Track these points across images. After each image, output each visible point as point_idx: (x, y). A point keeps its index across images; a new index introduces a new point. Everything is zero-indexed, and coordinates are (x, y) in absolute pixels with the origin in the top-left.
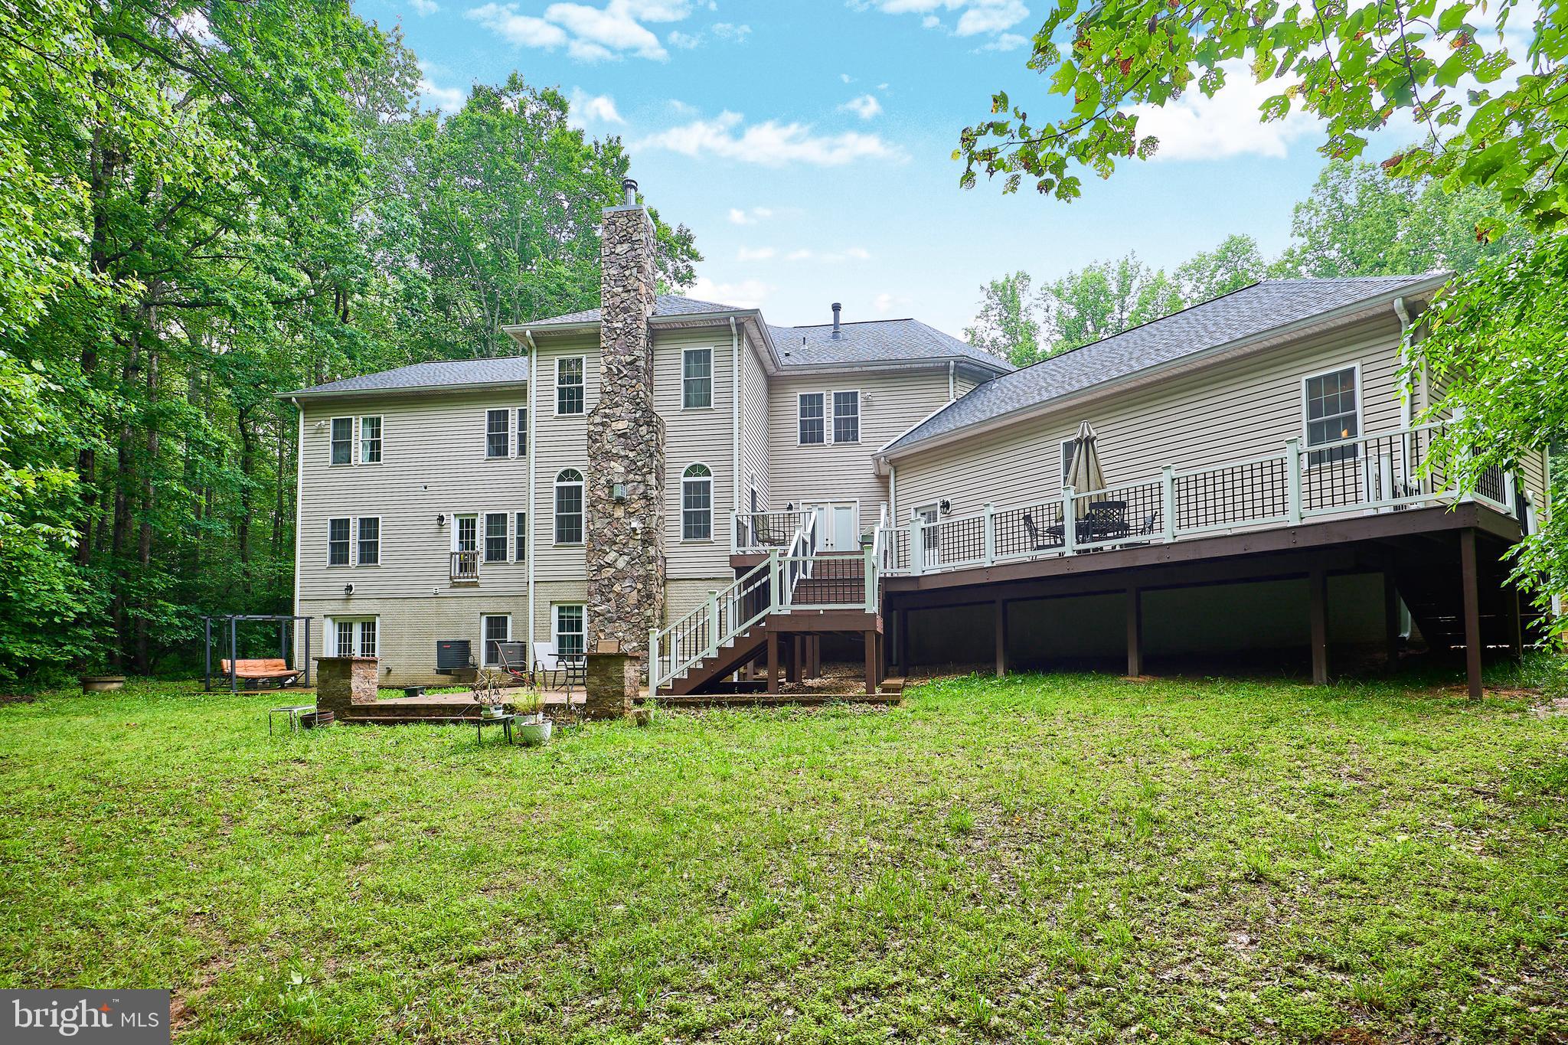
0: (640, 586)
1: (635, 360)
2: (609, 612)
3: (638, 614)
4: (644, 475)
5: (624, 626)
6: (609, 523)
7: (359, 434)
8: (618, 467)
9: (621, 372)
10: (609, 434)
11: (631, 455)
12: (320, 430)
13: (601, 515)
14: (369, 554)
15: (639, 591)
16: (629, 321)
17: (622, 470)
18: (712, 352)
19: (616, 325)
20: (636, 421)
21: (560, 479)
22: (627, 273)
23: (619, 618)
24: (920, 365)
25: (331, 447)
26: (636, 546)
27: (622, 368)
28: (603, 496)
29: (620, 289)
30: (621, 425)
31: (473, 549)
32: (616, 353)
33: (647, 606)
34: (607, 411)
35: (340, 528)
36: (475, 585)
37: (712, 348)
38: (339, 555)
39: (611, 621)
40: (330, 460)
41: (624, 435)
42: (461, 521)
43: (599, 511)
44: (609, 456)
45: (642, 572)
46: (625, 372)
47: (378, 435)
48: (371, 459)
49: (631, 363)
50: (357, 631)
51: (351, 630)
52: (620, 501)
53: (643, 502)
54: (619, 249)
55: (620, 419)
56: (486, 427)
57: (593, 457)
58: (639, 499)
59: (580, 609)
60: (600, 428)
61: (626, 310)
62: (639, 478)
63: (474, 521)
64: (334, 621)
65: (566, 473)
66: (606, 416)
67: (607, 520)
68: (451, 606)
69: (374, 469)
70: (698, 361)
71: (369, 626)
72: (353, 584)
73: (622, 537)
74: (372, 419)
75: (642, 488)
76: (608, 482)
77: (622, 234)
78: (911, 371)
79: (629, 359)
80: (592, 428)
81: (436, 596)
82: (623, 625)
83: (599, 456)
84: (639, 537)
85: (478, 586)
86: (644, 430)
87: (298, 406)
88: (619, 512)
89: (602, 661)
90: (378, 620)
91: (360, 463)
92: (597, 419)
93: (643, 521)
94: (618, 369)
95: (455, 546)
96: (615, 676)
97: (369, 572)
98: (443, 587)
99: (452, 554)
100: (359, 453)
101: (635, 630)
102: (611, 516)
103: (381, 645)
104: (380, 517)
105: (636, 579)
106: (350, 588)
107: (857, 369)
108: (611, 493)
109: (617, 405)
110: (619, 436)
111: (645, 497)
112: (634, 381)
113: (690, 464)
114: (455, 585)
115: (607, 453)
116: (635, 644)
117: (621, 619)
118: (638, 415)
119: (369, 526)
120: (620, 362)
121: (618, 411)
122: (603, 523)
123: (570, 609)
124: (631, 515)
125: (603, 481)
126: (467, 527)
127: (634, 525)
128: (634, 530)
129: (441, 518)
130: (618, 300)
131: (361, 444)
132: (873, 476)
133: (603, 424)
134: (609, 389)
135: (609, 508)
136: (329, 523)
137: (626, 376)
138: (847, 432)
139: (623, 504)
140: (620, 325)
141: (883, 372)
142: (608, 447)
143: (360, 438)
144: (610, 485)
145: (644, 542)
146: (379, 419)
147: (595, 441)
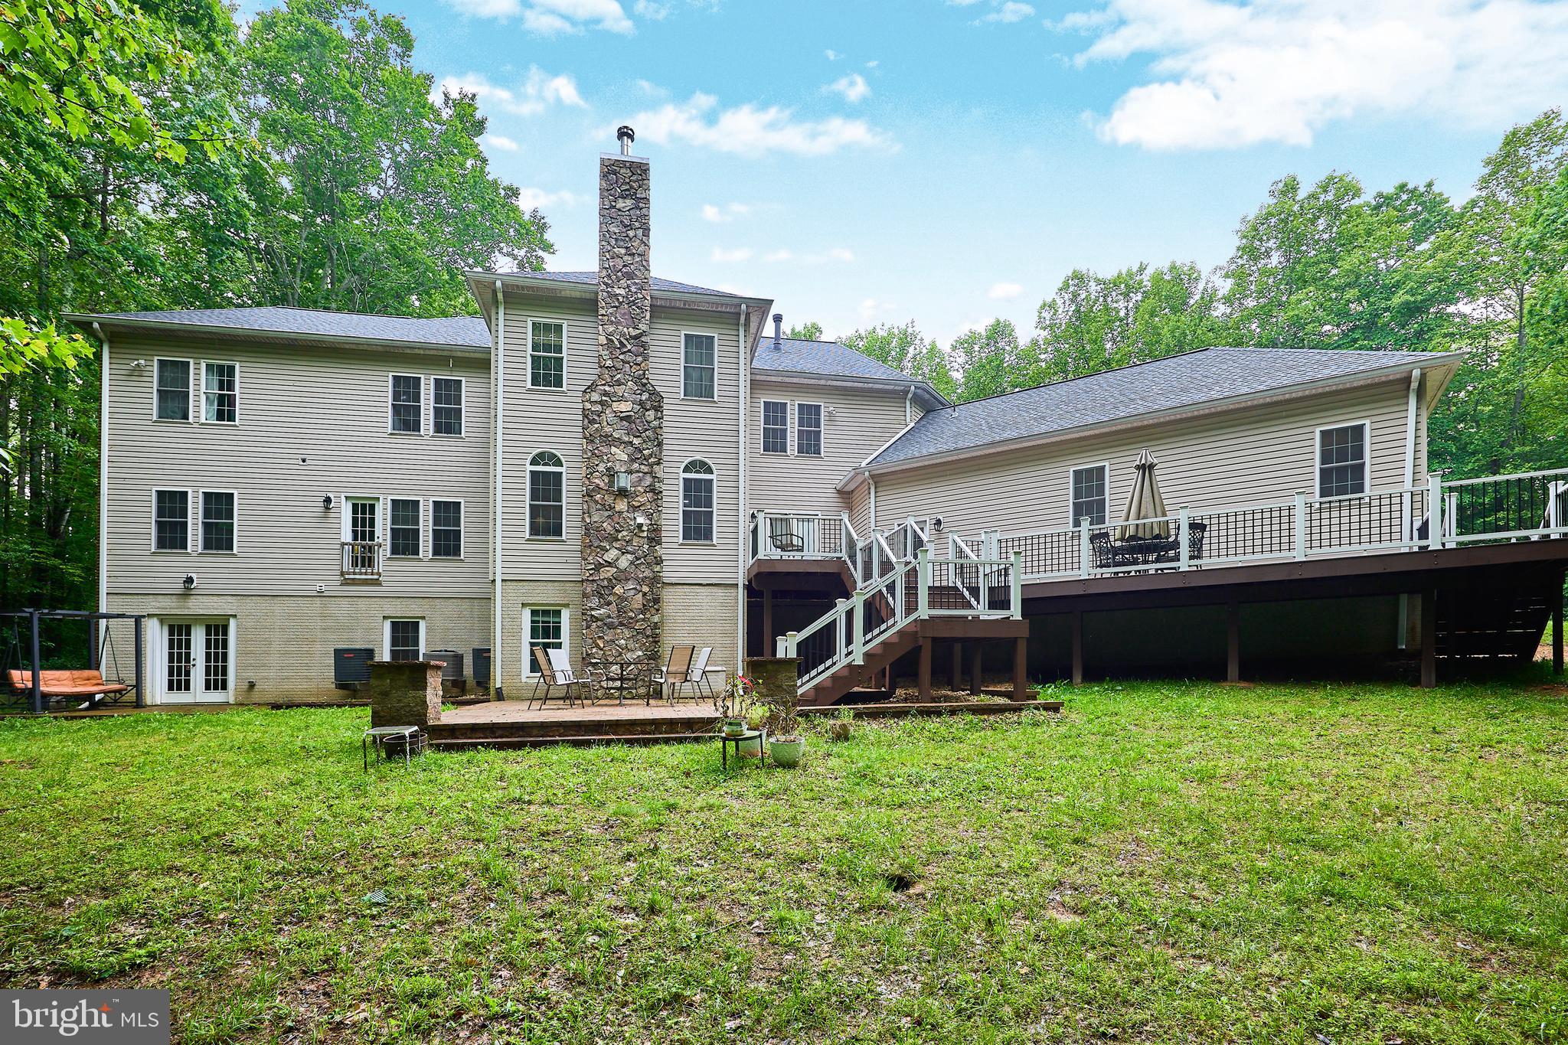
0: (646, 589)
1: (641, 335)
2: (609, 617)
3: (643, 620)
4: (651, 465)
5: (627, 633)
6: (609, 517)
7: (200, 384)
8: (620, 454)
9: (624, 346)
10: (609, 414)
11: (636, 441)
12: (138, 372)
13: (599, 506)
14: (219, 538)
15: (645, 594)
16: (633, 289)
17: (625, 457)
18: (716, 339)
19: (618, 291)
20: (641, 403)
21: (534, 462)
22: (631, 233)
23: (621, 624)
24: (881, 386)
25: (155, 395)
26: (641, 544)
27: (625, 342)
28: (602, 485)
29: (623, 251)
30: (624, 407)
31: (372, 538)
32: (618, 323)
33: (654, 612)
34: (607, 388)
35: (171, 504)
36: (376, 583)
37: (716, 335)
38: (171, 536)
39: (611, 626)
40: (155, 412)
41: (627, 418)
42: (355, 506)
43: (597, 502)
44: (609, 440)
45: (648, 573)
46: (629, 347)
47: (231, 387)
48: (220, 416)
49: (636, 337)
50: (198, 638)
51: (188, 634)
52: (623, 493)
53: (650, 495)
54: (620, 204)
55: (622, 399)
56: (390, 395)
57: (590, 440)
58: (645, 492)
59: (558, 613)
60: (598, 408)
61: (630, 276)
62: (646, 469)
63: (372, 507)
64: (162, 622)
65: (541, 455)
66: (606, 394)
67: (607, 514)
68: (341, 609)
69: (224, 429)
70: (699, 347)
71: (217, 629)
72: (194, 576)
73: (625, 533)
74: (221, 368)
75: (648, 480)
76: (608, 469)
77: (624, 187)
78: (871, 390)
79: (634, 333)
80: (588, 405)
81: (320, 595)
82: (626, 631)
83: (595, 439)
84: (645, 534)
85: (380, 585)
86: (651, 415)
87: (101, 335)
88: (621, 505)
89: (770, 667)
90: (232, 623)
91: (203, 420)
92: (595, 397)
93: (650, 516)
94: (621, 342)
95: (347, 536)
96: (786, 684)
97: (217, 561)
98: (330, 583)
99: (343, 544)
100: (201, 408)
101: (640, 637)
102: (611, 508)
103: (239, 654)
104: (235, 492)
105: (641, 581)
106: (190, 580)
107: (822, 382)
108: (611, 483)
109: (619, 383)
110: (622, 419)
111: (653, 491)
112: (640, 359)
113: (690, 459)
114: (346, 582)
115: (607, 436)
116: (640, 653)
117: (623, 625)
118: (644, 398)
119: (219, 505)
120: (623, 335)
121: (620, 390)
122: (602, 516)
123: (546, 613)
124: (636, 508)
125: (601, 468)
126: (364, 513)
127: (640, 520)
128: (640, 526)
129: (328, 500)
130: (619, 263)
131: (203, 398)
132: (834, 491)
133: (601, 403)
134: (609, 363)
135: (609, 499)
136: (154, 495)
137: (629, 351)
138: (810, 445)
139: (626, 496)
140: (622, 292)
141: (845, 388)
142: (608, 429)
143: (203, 388)
144: (611, 474)
145: (651, 540)
146: (232, 369)
147: (592, 422)
